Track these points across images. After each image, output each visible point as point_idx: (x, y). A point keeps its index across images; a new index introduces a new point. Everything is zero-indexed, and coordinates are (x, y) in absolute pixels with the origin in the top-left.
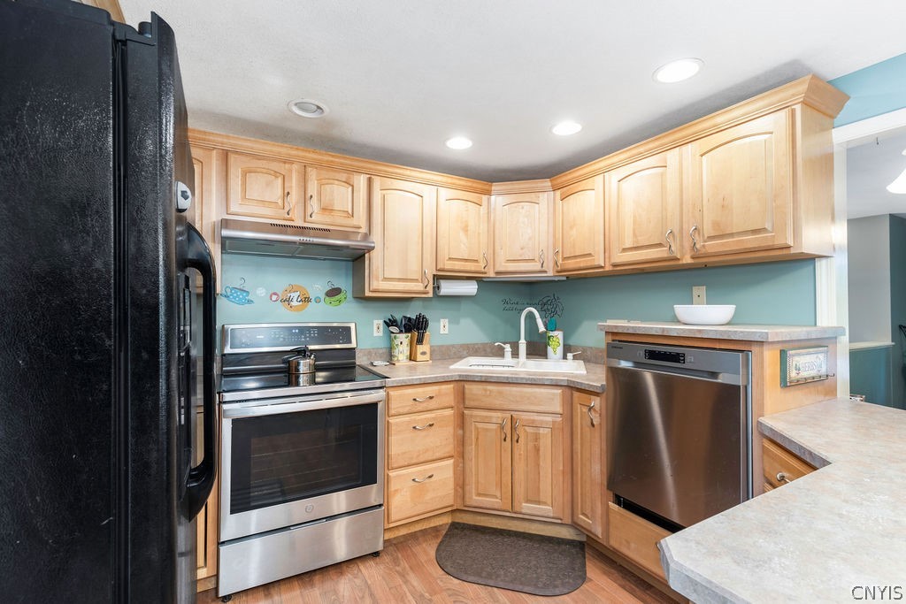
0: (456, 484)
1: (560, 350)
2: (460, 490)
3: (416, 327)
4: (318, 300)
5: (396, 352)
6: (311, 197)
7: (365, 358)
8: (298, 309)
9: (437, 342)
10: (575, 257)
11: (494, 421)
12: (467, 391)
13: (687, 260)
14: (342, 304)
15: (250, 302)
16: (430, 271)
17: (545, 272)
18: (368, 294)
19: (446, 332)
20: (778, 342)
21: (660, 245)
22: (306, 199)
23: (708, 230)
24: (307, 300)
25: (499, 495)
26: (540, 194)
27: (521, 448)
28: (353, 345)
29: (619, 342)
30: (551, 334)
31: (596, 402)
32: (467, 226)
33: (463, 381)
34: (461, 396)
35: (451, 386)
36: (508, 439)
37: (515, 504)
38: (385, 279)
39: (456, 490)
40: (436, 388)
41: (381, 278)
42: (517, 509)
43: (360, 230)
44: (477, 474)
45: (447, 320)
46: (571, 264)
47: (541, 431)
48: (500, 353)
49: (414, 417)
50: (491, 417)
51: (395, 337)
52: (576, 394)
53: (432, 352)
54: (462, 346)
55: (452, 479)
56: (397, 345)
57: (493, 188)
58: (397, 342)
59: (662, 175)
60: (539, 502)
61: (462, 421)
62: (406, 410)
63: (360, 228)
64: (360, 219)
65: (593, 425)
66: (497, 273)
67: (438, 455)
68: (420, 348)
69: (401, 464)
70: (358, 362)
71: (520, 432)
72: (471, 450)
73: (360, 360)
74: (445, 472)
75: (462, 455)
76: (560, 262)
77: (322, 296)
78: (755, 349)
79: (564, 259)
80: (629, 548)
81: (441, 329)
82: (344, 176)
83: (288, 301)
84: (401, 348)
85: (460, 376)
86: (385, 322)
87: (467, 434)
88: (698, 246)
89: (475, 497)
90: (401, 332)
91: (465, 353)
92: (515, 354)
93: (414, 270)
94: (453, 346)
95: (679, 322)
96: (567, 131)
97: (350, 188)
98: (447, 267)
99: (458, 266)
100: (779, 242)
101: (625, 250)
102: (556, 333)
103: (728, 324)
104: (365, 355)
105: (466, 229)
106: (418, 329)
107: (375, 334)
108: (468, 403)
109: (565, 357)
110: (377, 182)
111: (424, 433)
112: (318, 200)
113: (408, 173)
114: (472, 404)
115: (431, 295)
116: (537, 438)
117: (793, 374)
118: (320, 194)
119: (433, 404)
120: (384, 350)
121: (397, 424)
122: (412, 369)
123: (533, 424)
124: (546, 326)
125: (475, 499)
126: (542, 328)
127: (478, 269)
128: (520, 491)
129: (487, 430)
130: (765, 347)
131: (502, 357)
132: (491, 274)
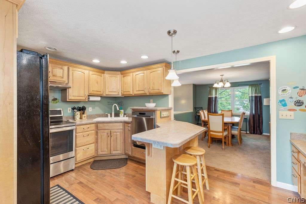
0: (95, 150)
1: (123, 115)
2: (96, 151)
3: (82, 110)
5: (76, 117)
6: (50, 72)
7: (65, 119)
9: (88, 114)
10: (126, 92)
11: (106, 132)
12: (98, 126)
13: (148, 94)
14: (57, 103)
16: (87, 94)
17: (119, 95)
18: (68, 100)
20: (160, 110)
21: (143, 90)
23: (151, 88)
25: (107, 151)
26: (118, 75)
27: (112, 138)
28: (62, 115)
29: (134, 111)
30: (120, 111)
31: (130, 125)
32: (98, 82)
33: (97, 123)
34: (97, 127)
35: (94, 125)
36: (109, 136)
37: (111, 152)
38: (73, 96)
39: (95, 152)
40: (90, 125)
41: (72, 96)
42: (111, 153)
43: (65, 82)
44: (101, 147)
45: (91, 108)
46: (125, 93)
47: (118, 133)
48: (107, 116)
49: (83, 133)
50: (105, 132)
51: (76, 113)
52: (126, 124)
53: (87, 116)
54: (96, 115)
55: (94, 149)
56: (76, 115)
57: (105, 72)
58: (76, 114)
59: (144, 75)
60: (117, 151)
61: (97, 133)
62: (81, 131)
63: (65, 81)
64: (65, 79)
65: (129, 130)
66: (106, 95)
67: (90, 143)
68: (83, 116)
69: (80, 146)
70: (63, 120)
71: (112, 134)
72: (99, 140)
73: (64, 119)
74: (92, 147)
75: (97, 142)
76: (123, 93)
77: (51, 101)
78: (156, 111)
79: (123, 92)
80: (136, 155)
81: (90, 110)
82: (60, 66)
84: (77, 116)
85: (96, 122)
86: (72, 108)
87: (98, 136)
88: (150, 91)
89: (100, 152)
90: (78, 111)
91: (97, 117)
92: (111, 116)
93: (82, 94)
94: (93, 115)
95: (146, 107)
96: (124, 63)
97: (62, 70)
98: (92, 93)
99: (95, 93)
100: (161, 92)
101: (137, 91)
102: (122, 110)
103: (155, 107)
104: (65, 118)
105: (97, 83)
106: (83, 110)
107: (69, 112)
108: (98, 129)
109: (124, 116)
110: (71, 69)
111: (86, 137)
112: (52, 73)
113: (80, 67)
114: (100, 129)
115: (87, 101)
116: (116, 135)
117: (162, 116)
118: (52, 71)
119: (89, 129)
120: (72, 117)
121: (78, 135)
123: (116, 132)
124: (119, 108)
125: (100, 153)
126: (118, 109)
127: (101, 94)
128: (112, 149)
129: (104, 135)
130: (157, 111)
131: (108, 117)
132: (105, 95)
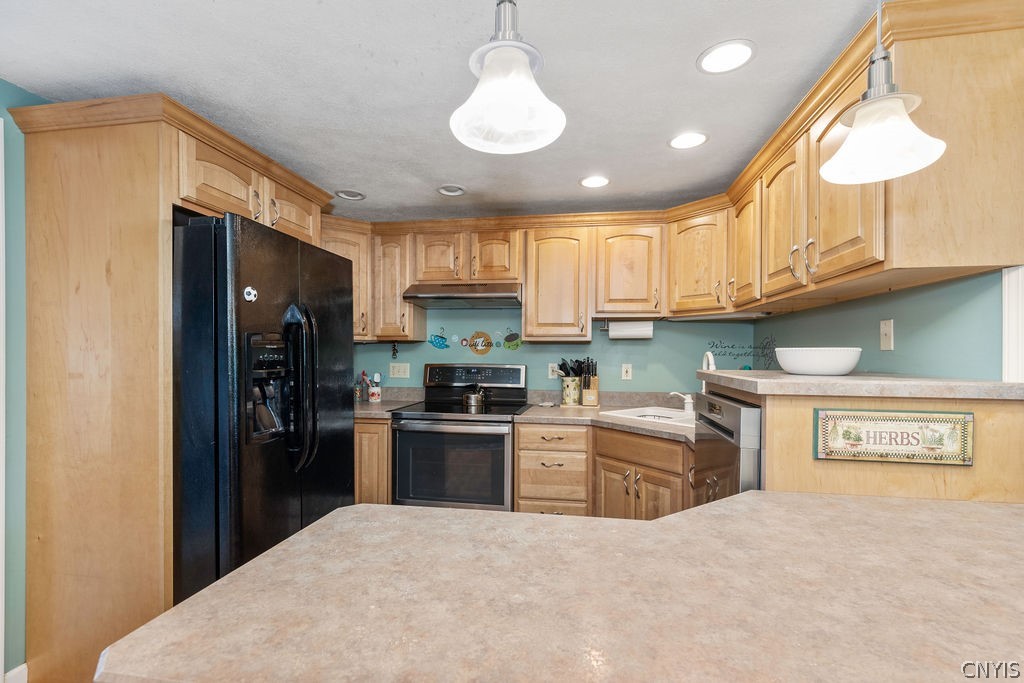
4: (498, 345)
6: (475, 257)
8: (482, 352)
10: (742, 288)
11: (620, 471)
12: (599, 438)
13: (812, 286)
14: (519, 349)
15: (447, 346)
16: (587, 315)
18: (524, 338)
19: (630, 378)
21: (790, 268)
22: (471, 260)
24: (489, 344)
27: (642, 507)
28: (523, 385)
32: (631, 264)
33: (594, 427)
36: (631, 493)
38: (538, 325)
41: (535, 324)
43: (516, 282)
45: (630, 366)
47: (661, 490)
49: (542, 454)
50: (617, 468)
54: (648, 394)
56: (567, 388)
58: (565, 385)
59: (793, 173)
61: (595, 468)
62: (535, 446)
63: (516, 279)
68: (587, 393)
71: (641, 487)
72: (600, 497)
75: (595, 502)
76: (734, 295)
77: (502, 341)
78: (763, 404)
79: (737, 291)
81: (617, 371)
82: (502, 235)
83: (475, 345)
85: (592, 421)
86: (558, 365)
87: (599, 481)
94: (637, 394)
97: (507, 246)
98: (609, 309)
101: (770, 277)
104: (538, 396)
105: (630, 267)
106: (585, 373)
107: (550, 377)
108: (599, 450)
110: (531, 234)
114: (604, 451)
115: (588, 339)
117: (836, 444)
118: (481, 254)
121: (525, 457)
122: (580, 412)
123: (654, 481)
127: (648, 309)
129: (613, 480)
131: (682, 407)
132: (665, 313)
